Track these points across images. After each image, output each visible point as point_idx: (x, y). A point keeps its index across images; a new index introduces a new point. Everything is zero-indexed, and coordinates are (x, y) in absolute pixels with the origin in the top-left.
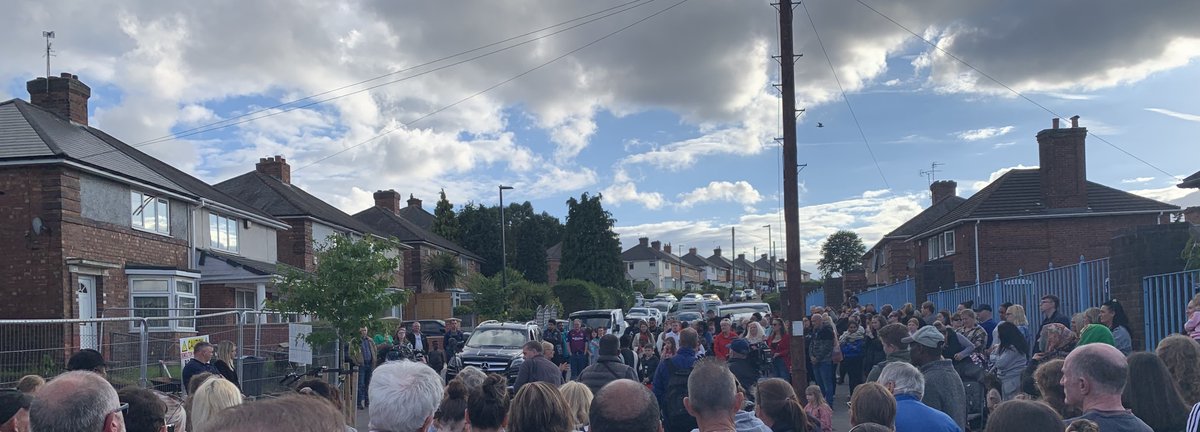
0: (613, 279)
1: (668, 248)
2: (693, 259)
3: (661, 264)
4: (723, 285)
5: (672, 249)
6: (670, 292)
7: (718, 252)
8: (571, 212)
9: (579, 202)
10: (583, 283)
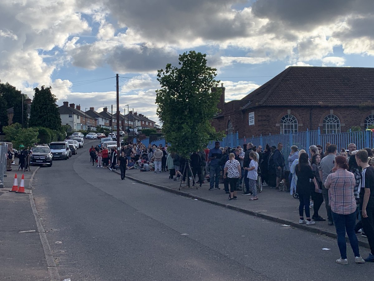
0: (56, 126)
1: (78, 107)
2: (91, 113)
3: (75, 116)
4: (108, 128)
5: (81, 108)
6: (80, 131)
7: (105, 109)
8: (36, 94)
9: (40, 89)
10: (44, 128)
